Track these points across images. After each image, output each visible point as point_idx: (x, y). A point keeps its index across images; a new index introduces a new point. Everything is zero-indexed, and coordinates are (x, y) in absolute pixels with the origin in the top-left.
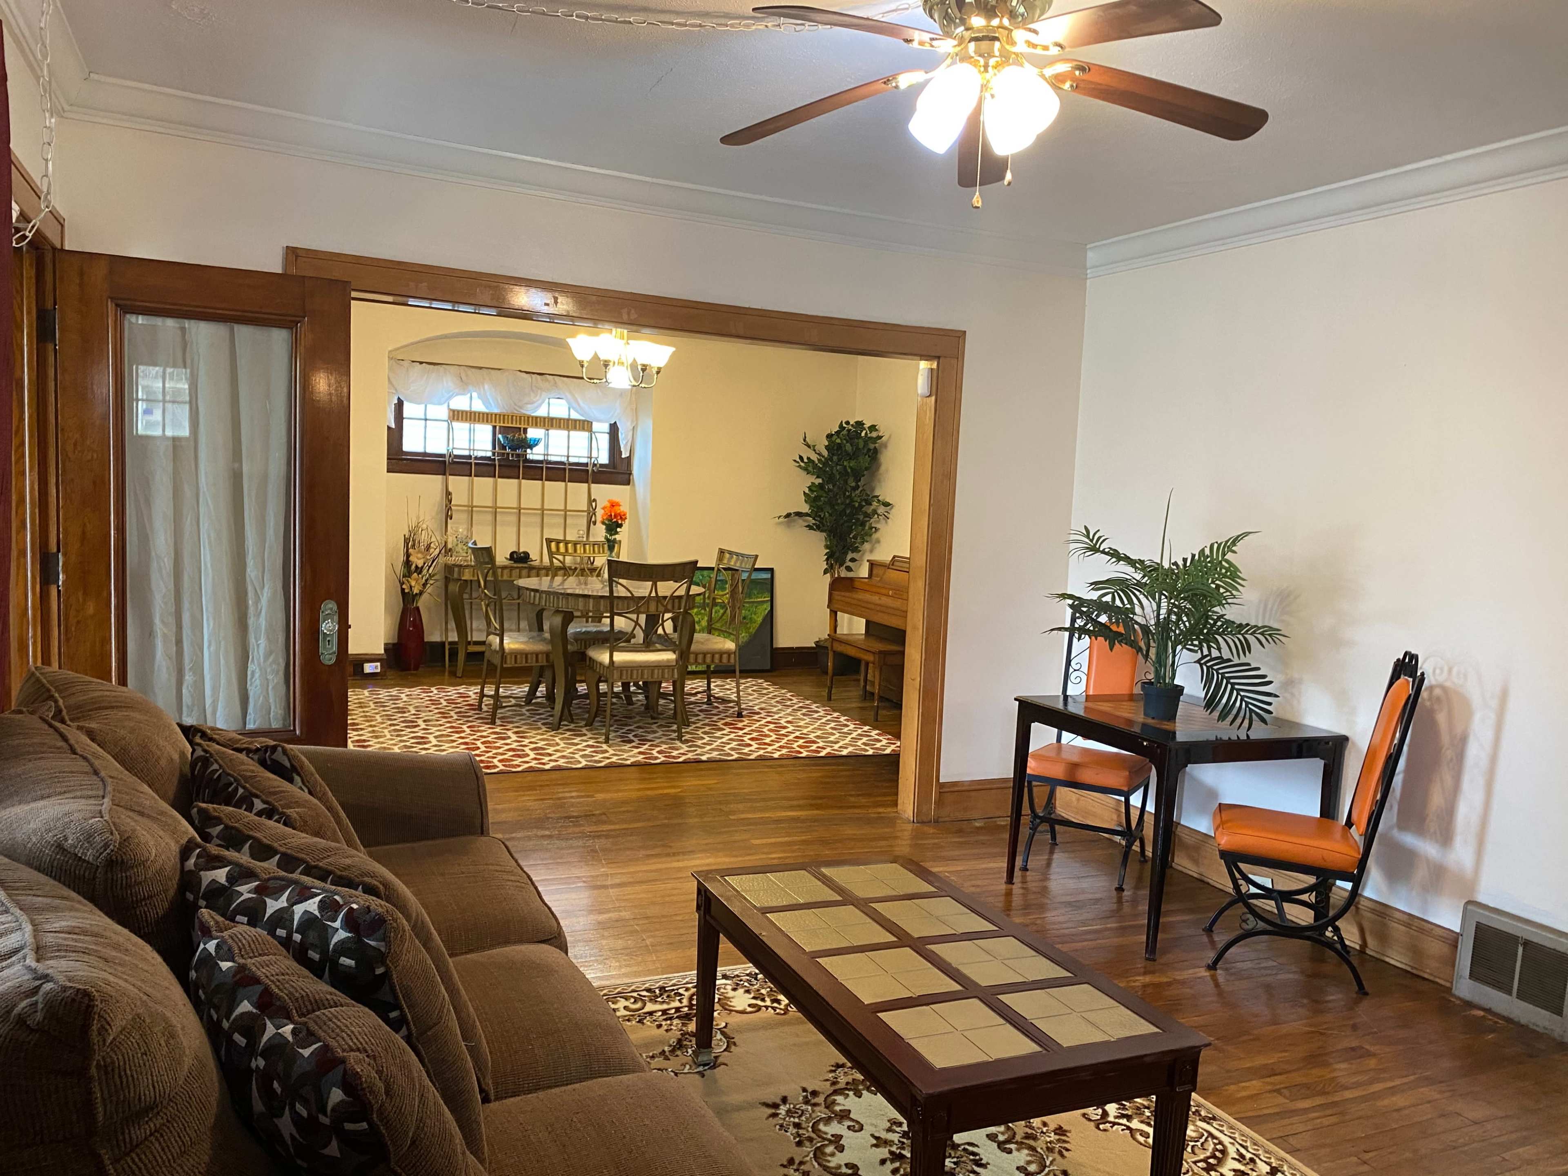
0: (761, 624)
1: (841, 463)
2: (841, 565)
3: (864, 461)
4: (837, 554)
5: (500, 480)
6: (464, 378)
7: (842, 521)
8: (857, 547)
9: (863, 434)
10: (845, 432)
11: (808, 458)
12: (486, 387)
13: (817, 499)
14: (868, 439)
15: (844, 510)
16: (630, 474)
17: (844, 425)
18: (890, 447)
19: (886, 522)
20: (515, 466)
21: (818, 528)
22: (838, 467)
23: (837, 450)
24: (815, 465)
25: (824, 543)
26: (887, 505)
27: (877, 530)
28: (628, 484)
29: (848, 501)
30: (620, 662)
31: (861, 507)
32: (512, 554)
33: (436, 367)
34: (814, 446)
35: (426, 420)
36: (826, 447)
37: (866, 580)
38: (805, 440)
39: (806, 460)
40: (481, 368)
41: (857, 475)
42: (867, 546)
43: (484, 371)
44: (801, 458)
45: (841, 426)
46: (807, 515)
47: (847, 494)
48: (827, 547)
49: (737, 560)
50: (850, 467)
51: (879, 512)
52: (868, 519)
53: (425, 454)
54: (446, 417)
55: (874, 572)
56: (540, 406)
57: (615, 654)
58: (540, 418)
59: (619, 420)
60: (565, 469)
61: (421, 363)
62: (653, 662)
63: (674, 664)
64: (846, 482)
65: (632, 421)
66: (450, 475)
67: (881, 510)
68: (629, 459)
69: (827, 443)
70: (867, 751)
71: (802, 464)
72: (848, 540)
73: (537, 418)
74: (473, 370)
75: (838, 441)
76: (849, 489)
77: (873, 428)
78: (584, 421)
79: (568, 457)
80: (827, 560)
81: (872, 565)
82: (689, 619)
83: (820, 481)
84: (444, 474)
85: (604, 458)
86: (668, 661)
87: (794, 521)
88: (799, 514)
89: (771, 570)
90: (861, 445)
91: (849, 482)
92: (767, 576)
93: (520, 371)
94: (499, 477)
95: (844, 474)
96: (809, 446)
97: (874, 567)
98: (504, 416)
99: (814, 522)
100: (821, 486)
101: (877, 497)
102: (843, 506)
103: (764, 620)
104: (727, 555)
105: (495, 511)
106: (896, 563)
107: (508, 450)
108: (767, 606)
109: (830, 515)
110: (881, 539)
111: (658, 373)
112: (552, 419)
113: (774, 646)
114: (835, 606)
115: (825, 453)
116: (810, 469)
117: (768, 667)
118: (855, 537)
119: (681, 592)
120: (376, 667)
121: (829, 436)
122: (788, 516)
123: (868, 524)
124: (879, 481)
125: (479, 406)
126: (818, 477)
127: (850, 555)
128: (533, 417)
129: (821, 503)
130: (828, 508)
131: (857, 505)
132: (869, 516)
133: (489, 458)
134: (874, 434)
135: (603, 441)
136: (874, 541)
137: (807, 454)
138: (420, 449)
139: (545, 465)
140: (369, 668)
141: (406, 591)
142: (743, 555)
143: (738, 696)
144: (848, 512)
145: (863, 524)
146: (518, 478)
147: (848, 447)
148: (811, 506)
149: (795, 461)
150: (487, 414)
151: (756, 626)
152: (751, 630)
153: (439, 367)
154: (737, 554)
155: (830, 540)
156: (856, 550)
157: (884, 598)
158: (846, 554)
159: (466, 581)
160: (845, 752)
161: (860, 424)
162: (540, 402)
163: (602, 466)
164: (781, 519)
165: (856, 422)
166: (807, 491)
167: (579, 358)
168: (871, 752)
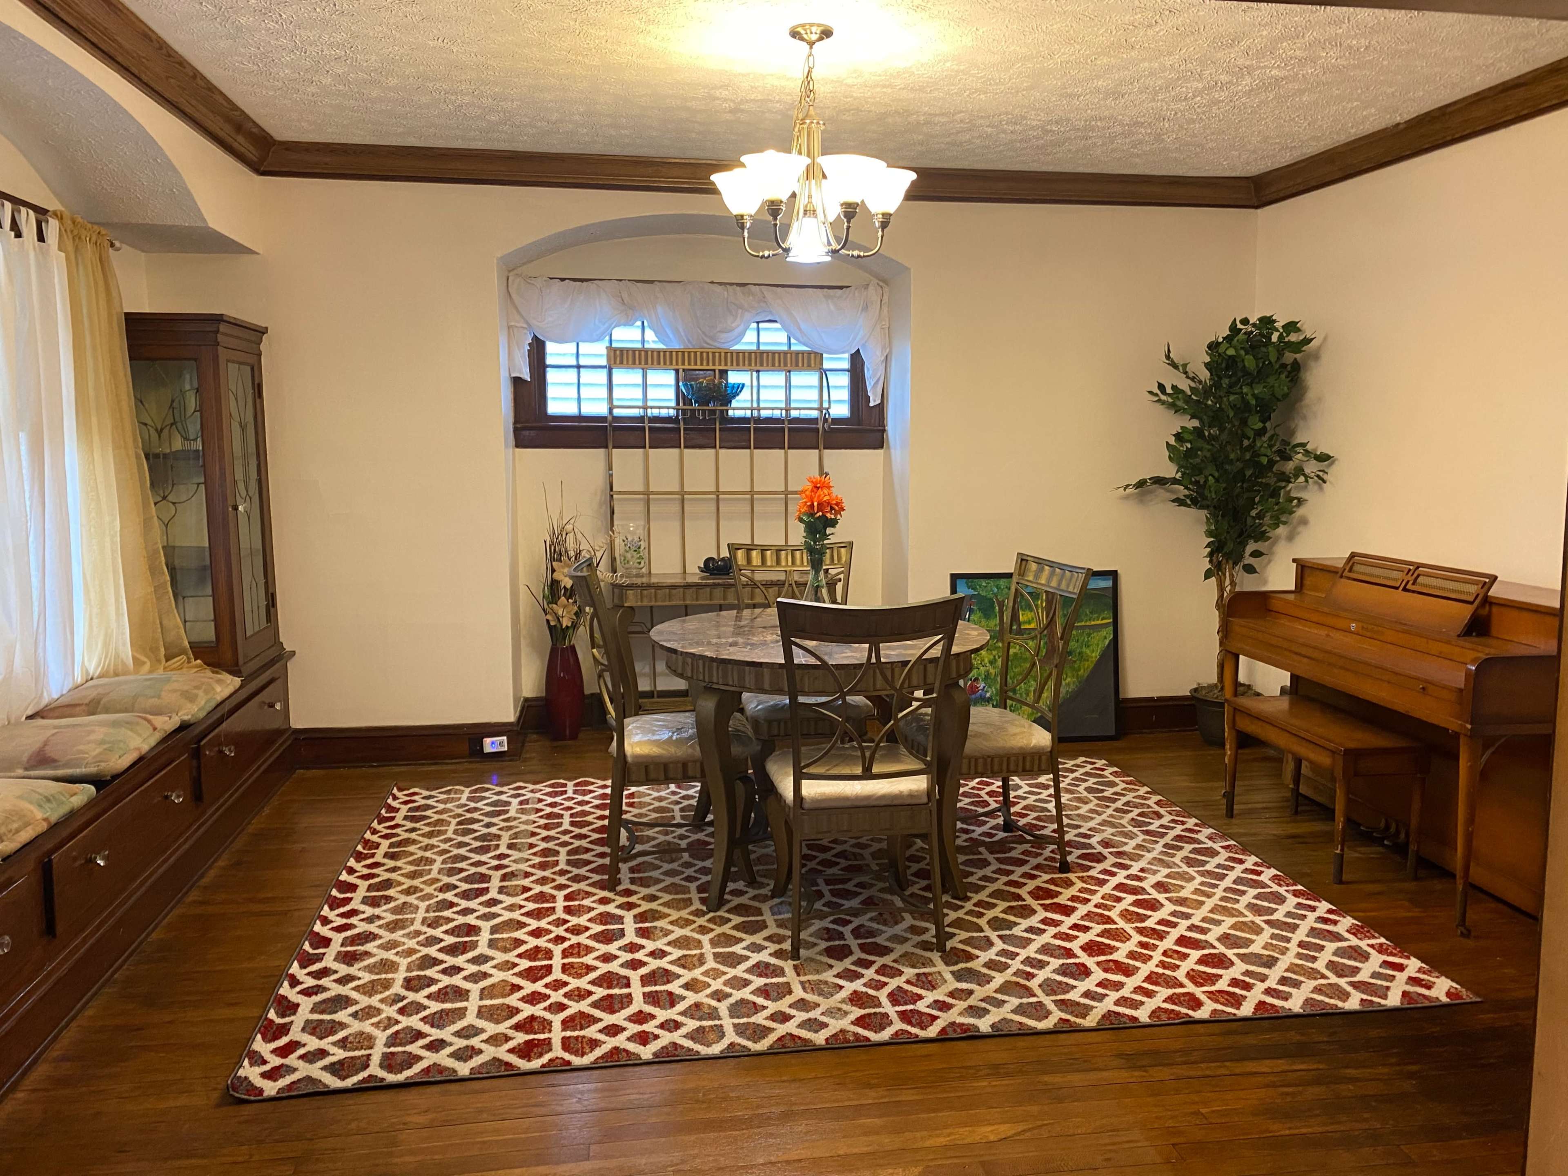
0: (1099, 663)
1: (1237, 389)
2: (1235, 563)
3: (1280, 383)
4: (1230, 546)
5: (686, 451)
6: (625, 296)
7: (1238, 490)
8: (1264, 532)
9: (1275, 338)
10: (1241, 336)
11: (1174, 387)
12: (660, 310)
13: (1189, 454)
14: (1285, 346)
15: (1242, 471)
16: (884, 430)
17: (1239, 326)
18: (1325, 357)
19: (1321, 488)
20: (707, 430)
21: (1195, 502)
22: (1232, 398)
23: (1227, 368)
24: (1188, 399)
25: (1205, 528)
26: (1324, 458)
27: (1301, 501)
28: (882, 447)
29: (1248, 456)
30: (815, 801)
31: (1272, 463)
32: (708, 561)
33: (585, 284)
34: (1185, 366)
35: (579, 367)
36: (1207, 365)
37: (1291, 597)
38: (1168, 357)
39: (1169, 390)
40: (652, 282)
41: (1265, 410)
42: (1282, 530)
43: (657, 287)
44: (1161, 387)
45: (1233, 329)
46: (1174, 481)
47: (1246, 443)
48: (1209, 533)
49: (1052, 574)
50: (1253, 395)
51: (1307, 471)
52: (1283, 484)
53: (580, 418)
54: (603, 362)
55: (1308, 582)
56: (743, 334)
57: (804, 783)
58: (744, 352)
59: (864, 345)
60: (783, 429)
61: (563, 280)
62: (883, 797)
63: (925, 800)
64: (1244, 422)
65: (884, 348)
66: (614, 447)
67: (1311, 468)
68: (881, 407)
69: (1208, 359)
70: (1345, 996)
71: (1164, 398)
72: (1249, 521)
73: (738, 353)
74: (639, 284)
75: (1231, 352)
76: (1251, 434)
77: (1291, 327)
78: (809, 353)
79: (787, 410)
80: (1211, 555)
81: (1303, 568)
82: (958, 697)
83: (1196, 423)
84: (606, 447)
85: (841, 410)
86: (911, 795)
87: (1151, 492)
88: (1159, 481)
89: (1113, 575)
90: (1273, 357)
91: (1250, 422)
92: (1108, 583)
93: (712, 283)
94: (686, 447)
95: (1243, 409)
96: (1175, 366)
97: (1307, 572)
98: (689, 353)
99: (1186, 492)
100: (1198, 432)
101: (1303, 445)
102: (1239, 465)
103: (1103, 655)
104: (1034, 566)
105: (682, 496)
106: (1357, 568)
107: (696, 406)
108: (1108, 634)
109: (1217, 480)
110: (1312, 519)
111: (884, 225)
112: (762, 353)
113: (1121, 696)
114: (1233, 647)
115: (1205, 375)
116: (1180, 403)
117: (1112, 732)
118: (1260, 516)
119: (936, 652)
120: (501, 744)
121: (1213, 347)
122: (1141, 484)
123: (1282, 492)
124: (1304, 418)
125: (653, 341)
126: (1193, 417)
127: (1251, 547)
128: (732, 353)
129: (1198, 460)
130: (1211, 469)
131: (1264, 460)
132: (1286, 479)
133: (668, 419)
134: (1293, 338)
135: (841, 383)
136: (1295, 521)
137: (1173, 379)
138: (570, 409)
139: (752, 425)
140: (491, 745)
141: (552, 623)
142: (1062, 567)
143: (1059, 806)
144: (1248, 473)
145: (1275, 494)
146: (715, 447)
147: (1249, 362)
148: (1180, 467)
149: (1151, 393)
150: (665, 352)
151: (1089, 665)
152: (1081, 672)
153: (589, 283)
154: (1052, 564)
155: (1216, 523)
156: (1262, 536)
157: (1338, 635)
158: (1244, 544)
159: (631, 608)
160: (1295, 1004)
161: (1267, 322)
162: (741, 327)
163: (836, 421)
164: (1129, 491)
165: (1261, 320)
166: (1172, 441)
167: (735, 210)
168: (1353, 1003)
